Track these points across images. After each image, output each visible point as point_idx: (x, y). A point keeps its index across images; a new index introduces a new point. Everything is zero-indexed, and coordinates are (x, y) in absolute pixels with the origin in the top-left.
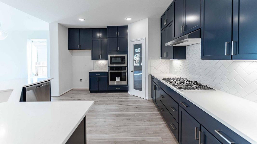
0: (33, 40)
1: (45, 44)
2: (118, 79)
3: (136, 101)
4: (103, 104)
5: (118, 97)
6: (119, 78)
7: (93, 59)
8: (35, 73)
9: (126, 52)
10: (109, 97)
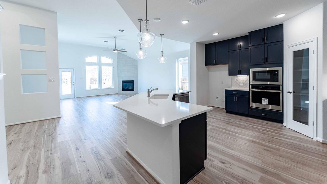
0: (179, 59)
1: (187, 61)
2: (265, 101)
3: (294, 137)
4: (238, 127)
5: (262, 125)
6: (267, 101)
7: (230, 74)
8: (180, 88)
9: (281, 64)
10: (249, 122)
